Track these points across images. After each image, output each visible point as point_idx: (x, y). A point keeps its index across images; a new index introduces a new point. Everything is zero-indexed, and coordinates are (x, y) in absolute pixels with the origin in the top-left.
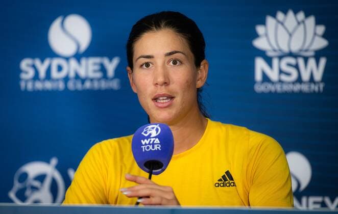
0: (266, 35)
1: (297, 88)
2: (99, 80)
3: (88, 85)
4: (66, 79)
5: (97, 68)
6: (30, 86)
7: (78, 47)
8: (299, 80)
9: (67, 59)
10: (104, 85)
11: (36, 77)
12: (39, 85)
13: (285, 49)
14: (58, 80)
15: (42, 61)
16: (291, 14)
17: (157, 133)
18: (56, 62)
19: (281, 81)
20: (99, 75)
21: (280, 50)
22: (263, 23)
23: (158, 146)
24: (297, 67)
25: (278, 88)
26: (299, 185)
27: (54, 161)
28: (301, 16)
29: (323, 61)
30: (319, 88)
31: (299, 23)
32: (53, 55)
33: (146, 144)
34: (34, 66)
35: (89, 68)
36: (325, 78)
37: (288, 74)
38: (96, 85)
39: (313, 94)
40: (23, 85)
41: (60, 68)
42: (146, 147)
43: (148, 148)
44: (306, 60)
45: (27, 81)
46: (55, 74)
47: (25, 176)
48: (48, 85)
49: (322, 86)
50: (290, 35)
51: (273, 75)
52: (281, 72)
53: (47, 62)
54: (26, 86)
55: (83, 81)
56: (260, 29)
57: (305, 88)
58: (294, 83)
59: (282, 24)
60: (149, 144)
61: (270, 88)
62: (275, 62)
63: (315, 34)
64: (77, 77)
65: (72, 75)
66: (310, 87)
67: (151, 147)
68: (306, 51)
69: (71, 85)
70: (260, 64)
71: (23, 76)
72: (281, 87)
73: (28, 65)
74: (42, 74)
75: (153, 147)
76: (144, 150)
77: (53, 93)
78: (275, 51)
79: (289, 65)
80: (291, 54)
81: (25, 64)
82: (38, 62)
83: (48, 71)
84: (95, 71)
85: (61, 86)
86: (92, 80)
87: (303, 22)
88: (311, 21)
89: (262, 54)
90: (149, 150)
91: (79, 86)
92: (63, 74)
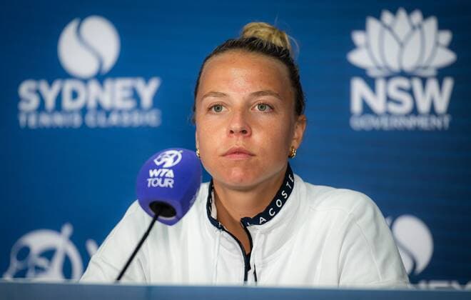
0: (367, 46)
1: (411, 122)
2: (130, 111)
3: (114, 119)
4: (84, 111)
5: (127, 93)
6: (32, 121)
7: (101, 64)
8: (415, 111)
9: (85, 81)
10: (137, 119)
11: (41, 108)
12: (45, 120)
13: (394, 65)
14: (72, 112)
15: (50, 84)
16: (402, 14)
17: (174, 161)
18: (69, 86)
19: (388, 114)
20: (130, 104)
21: (387, 67)
22: (363, 27)
23: (170, 182)
24: (411, 92)
25: (385, 123)
26: (415, 265)
27: (67, 230)
28: (417, 17)
29: (448, 84)
30: (443, 123)
31: (414, 28)
32: (65, 75)
33: (154, 177)
34: (38, 92)
35: (116, 94)
36: (451, 109)
37: (398, 103)
38: (126, 120)
39: (434, 132)
40: (22, 119)
41: (75, 95)
42: (154, 180)
43: (156, 182)
44: (424, 81)
45: (28, 114)
46: (68, 103)
47: (26, 251)
48: (59, 120)
49: (447, 120)
50: (402, 45)
51: (378, 104)
52: (389, 99)
53: (56, 86)
54: (27, 122)
55: (108, 114)
56: (358, 37)
57: (423, 123)
58: (407, 115)
59: (389, 28)
60: (159, 177)
61: (373, 123)
62: (380, 85)
63: (437, 44)
64: (99, 107)
65: (92, 104)
66: (429, 122)
67: (159, 181)
68: (425, 68)
69: (90, 120)
70: (359, 88)
71: (24, 106)
72: (389, 122)
73: (30, 91)
74: (50, 103)
75: (163, 183)
76: (149, 185)
77: (66, 131)
78: (379, 68)
79: (401, 89)
80: (403, 74)
81: (26, 89)
82: (43, 86)
83: (59, 99)
84: (125, 99)
85: (77, 120)
86: (120, 112)
87: (420, 27)
88: (431, 24)
89: (361, 73)
90: (156, 185)
91: (102, 121)
92: (79, 103)
